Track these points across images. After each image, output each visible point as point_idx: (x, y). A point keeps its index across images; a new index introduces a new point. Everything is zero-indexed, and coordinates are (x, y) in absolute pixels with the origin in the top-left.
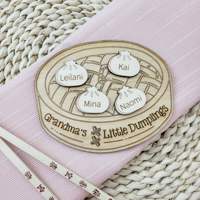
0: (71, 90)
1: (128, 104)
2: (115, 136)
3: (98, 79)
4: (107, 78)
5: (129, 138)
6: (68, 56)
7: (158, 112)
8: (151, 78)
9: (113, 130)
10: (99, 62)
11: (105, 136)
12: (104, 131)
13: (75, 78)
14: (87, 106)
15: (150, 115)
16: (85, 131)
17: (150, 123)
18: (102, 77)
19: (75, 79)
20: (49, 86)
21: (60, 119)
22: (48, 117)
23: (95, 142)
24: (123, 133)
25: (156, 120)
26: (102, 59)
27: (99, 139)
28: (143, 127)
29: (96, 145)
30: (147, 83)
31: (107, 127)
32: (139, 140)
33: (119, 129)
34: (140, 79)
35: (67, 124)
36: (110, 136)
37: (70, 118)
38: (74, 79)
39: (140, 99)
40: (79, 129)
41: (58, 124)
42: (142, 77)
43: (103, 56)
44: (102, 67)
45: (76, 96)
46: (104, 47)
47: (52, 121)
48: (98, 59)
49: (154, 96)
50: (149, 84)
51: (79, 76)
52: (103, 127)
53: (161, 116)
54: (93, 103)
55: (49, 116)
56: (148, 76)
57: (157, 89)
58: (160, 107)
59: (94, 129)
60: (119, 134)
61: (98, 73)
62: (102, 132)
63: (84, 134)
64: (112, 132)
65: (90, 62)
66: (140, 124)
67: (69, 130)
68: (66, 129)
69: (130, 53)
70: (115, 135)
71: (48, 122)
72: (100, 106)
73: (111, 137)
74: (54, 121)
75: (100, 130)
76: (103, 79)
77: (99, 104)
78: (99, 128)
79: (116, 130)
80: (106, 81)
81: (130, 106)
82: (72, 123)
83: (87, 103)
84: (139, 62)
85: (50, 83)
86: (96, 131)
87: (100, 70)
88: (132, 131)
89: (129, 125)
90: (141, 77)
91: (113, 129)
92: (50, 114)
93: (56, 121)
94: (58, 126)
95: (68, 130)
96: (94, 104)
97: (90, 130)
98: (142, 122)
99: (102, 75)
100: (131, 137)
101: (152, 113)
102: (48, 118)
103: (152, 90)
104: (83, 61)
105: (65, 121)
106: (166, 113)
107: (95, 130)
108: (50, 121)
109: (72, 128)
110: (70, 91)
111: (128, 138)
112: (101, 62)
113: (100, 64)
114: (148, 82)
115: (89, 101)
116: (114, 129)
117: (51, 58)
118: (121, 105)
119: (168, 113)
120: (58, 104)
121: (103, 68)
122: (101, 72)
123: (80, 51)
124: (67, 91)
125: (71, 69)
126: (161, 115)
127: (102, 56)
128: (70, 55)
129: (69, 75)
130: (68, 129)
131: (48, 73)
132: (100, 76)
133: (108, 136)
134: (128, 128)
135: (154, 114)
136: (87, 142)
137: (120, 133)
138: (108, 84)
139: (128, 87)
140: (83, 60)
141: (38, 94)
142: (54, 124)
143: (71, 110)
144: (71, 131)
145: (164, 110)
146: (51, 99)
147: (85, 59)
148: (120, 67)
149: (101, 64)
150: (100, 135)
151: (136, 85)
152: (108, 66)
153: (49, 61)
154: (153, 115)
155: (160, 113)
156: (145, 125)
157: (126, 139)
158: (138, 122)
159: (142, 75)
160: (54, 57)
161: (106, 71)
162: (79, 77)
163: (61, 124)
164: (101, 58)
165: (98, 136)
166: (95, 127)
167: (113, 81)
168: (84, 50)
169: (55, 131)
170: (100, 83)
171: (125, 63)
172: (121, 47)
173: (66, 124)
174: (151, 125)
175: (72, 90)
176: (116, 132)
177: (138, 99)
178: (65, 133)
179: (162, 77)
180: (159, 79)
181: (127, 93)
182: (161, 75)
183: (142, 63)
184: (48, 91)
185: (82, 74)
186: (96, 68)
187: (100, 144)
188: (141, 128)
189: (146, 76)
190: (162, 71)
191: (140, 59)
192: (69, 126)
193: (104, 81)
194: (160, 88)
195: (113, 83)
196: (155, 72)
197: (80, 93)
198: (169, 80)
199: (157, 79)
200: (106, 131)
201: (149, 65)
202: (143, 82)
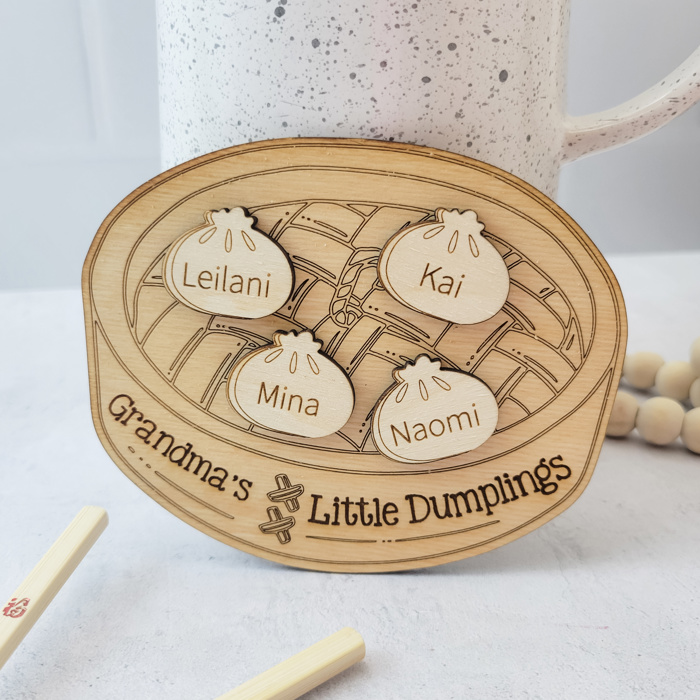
0: (218, 326)
1: (420, 428)
2: (348, 523)
3: (332, 305)
4: (365, 307)
5: (397, 541)
6: (226, 182)
7: (531, 476)
8: (542, 340)
9: (347, 503)
10: (350, 233)
11: (314, 514)
12: (316, 498)
13: (240, 285)
14: (267, 401)
15: (497, 479)
16: (246, 484)
17: (488, 505)
18: (348, 297)
19: (241, 291)
20: (137, 293)
21: (166, 423)
22: (123, 407)
23: (275, 527)
24: (382, 520)
25: (513, 500)
26: (363, 224)
27: (292, 523)
28: (459, 515)
29: (274, 537)
30: (519, 356)
31: (331, 488)
32: (433, 557)
33: (367, 503)
34: (495, 338)
35: (187, 447)
36: (332, 519)
37: (199, 429)
38: (236, 288)
39: (473, 418)
40: (225, 471)
41: (153, 439)
42: (506, 332)
43: (370, 209)
44: (357, 258)
45: (235, 350)
46: (383, 173)
47: (134, 423)
48: (348, 222)
49: (530, 415)
50: (528, 365)
51: (257, 281)
52: (313, 483)
53: (537, 490)
54: (292, 397)
55: (125, 402)
56: (532, 331)
57: (552, 388)
58: (543, 460)
59: (278, 483)
60: (367, 520)
61: (338, 278)
62: (305, 501)
63: (242, 494)
64: (342, 508)
65: (311, 224)
66: (451, 501)
67: (190, 468)
68: (179, 462)
69: (481, 227)
70: (351, 520)
71: (118, 423)
72: (315, 414)
73: (336, 523)
74: (141, 424)
75: (301, 492)
76: (349, 309)
77: (314, 403)
78: (299, 486)
79: (357, 504)
80: (360, 318)
81: (426, 436)
82: (204, 447)
83: (269, 392)
84: (509, 268)
85: (142, 280)
86: (287, 492)
87: (348, 267)
88: (414, 521)
89: (410, 498)
90: (504, 328)
91: (347, 499)
92: (130, 399)
93: (149, 427)
94: (155, 447)
95: (187, 469)
96: (295, 402)
97: (264, 485)
98: (460, 499)
99: (351, 292)
100: (405, 540)
101: (506, 475)
102: (122, 410)
103: (531, 390)
104: (286, 219)
105: (183, 434)
106: (560, 483)
107: (282, 486)
108: (128, 422)
109: (201, 463)
110: (213, 326)
111: (393, 539)
112: (355, 235)
113: (351, 241)
114: (525, 356)
115: (277, 387)
116: (350, 500)
117: (158, 180)
118: (393, 427)
119: (564, 487)
120: (164, 368)
121: (357, 263)
122: (348, 278)
123: (279, 170)
124: (204, 326)
125: (228, 246)
126: (540, 487)
127: (367, 210)
128: (237, 178)
129: (218, 268)
130: (189, 464)
131: (141, 237)
132: (342, 293)
133: (324, 519)
134: (404, 507)
135: (511, 478)
136: (251, 517)
137: (370, 516)
138: (365, 329)
139: (437, 364)
140: (287, 213)
141: (94, 313)
142: (141, 437)
143: (207, 400)
144: (196, 472)
145: (555, 472)
146: (140, 344)
147: (293, 209)
148: (425, 276)
149: (356, 244)
150: (298, 508)
151: (472, 358)
152: (379, 258)
153: (150, 189)
154: (508, 482)
155: (537, 481)
156: (469, 511)
157: (386, 543)
158: (446, 496)
159: (511, 321)
160: (171, 178)
161: (367, 278)
162: (255, 284)
163: (166, 442)
164: (360, 220)
165: (290, 510)
166: (285, 478)
167: (388, 324)
168: (296, 168)
169: (141, 459)
170: (336, 322)
171: (452, 266)
172: (453, 187)
173: (184, 445)
174: (490, 513)
175: (221, 324)
176: (354, 509)
177: (464, 418)
178: (177, 474)
179: (586, 349)
180: (574, 354)
181: (431, 385)
182: (587, 336)
183: (523, 273)
184: (131, 312)
185: (269, 275)
186: (331, 257)
187: (290, 539)
188: (451, 516)
189: (524, 331)
190: (594, 324)
191: (521, 255)
192: (194, 455)
193: (351, 317)
194: (564, 388)
195: (385, 330)
196: (566, 319)
197: (250, 342)
198: (612, 365)
199: (564, 351)
200: (319, 500)
201: (548, 285)
202: (504, 352)
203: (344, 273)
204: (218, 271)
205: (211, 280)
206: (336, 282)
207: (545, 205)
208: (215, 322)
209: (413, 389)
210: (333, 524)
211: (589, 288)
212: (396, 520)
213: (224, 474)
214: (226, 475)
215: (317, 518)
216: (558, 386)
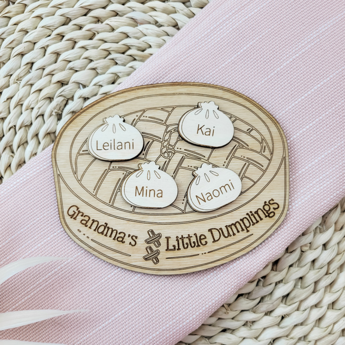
0: (113, 167)
1: (209, 195)
2: (185, 248)
3: (161, 150)
4: (176, 149)
5: (208, 252)
6: (110, 107)
7: (262, 210)
8: (252, 150)
9: (182, 238)
10: (164, 119)
11: (168, 247)
12: (168, 238)
13: (121, 146)
14: (139, 194)
15: (247, 214)
16: (134, 238)
17: (246, 228)
18: (167, 146)
19: (122, 148)
20: (76, 159)
21: (94, 215)
22: (74, 211)
23: (151, 256)
24: (200, 244)
25: (256, 223)
26: (169, 115)
27: (158, 252)
28: (234, 234)
29: (151, 261)
30: (244, 158)
31: (173, 232)
32: (227, 257)
33: (192, 237)
34: (233, 152)
35: (105, 225)
36: (177, 248)
37: (110, 215)
39: (231, 186)
40: (124, 233)
41: (89, 224)
42: (237, 149)
44: (169, 129)
45: (122, 176)
46: (174, 94)
47: (79, 218)
48: (163, 115)
49: (255, 183)
50: (249, 161)
51: (128, 143)
52: (165, 231)
53: (266, 216)
54: (150, 191)
55: (75, 209)
56: (247, 147)
57: (262, 170)
58: (265, 202)
59: (149, 235)
60: (193, 245)
61: (162, 138)
62: (163, 241)
63: (133, 243)
64: (180, 241)
65: (148, 118)
66: (229, 229)
67: (108, 235)
68: (102, 233)
69: (218, 107)
70: (186, 246)
71: (72, 219)
72: (162, 197)
73: (179, 249)
74: (83, 218)
75: (161, 237)
76: (169, 150)
77: (160, 192)
78: (159, 234)
79: (187, 238)
80: (174, 154)
81: (212, 198)
82: (113, 224)
83: (140, 190)
84: (233, 122)
85: (78, 153)
86: (154, 238)
87: (165, 133)
88: (214, 241)
89: (210, 230)
90: (235, 148)
91: (182, 236)
92: (77, 207)
93: (87, 218)
94: (90, 228)
95: (106, 235)
96: (152, 192)
97: (143, 236)
98: (233, 227)
99: (169, 143)
100: (212, 251)
101: (251, 212)
102: (73, 213)
103: (253, 172)
104: (137, 118)
105: (102, 219)
106: (276, 211)
107: (151, 236)
108: (77, 218)
109: (113, 231)
110: (111, 168)
111: (207, 252)
112: (166, 120)
113: (165, 123)
114: (247, 158)
115: (143, 187)
116: (184, 237)
117: (82, 111)
118: (197, 196)
119: (278, 212)
120: (91, 190)
121: (169, 131)
122: (166, 138)
123: (132, 99)
124: (107, 168)
125: (114, 130)
127: (170, 109)
128: (114, 105)
129: (111, 140)
130: (107, 233)
131: (76, 135)
132: (165, 144)
133: (173, 248)
134: (208, 235)
135: (253, 213)
136: (137, 256)
137: (194, 242)
138: (177, 158)
139: (211, 165)
140: (137, 116)
141: (58, 171)
142: (83, 224)
143: (112, 201)
144: (110, 236)
145: (272, 207)
146: (79, 181)
147: (139, 114)
148: (198, 130)
149: (167, 123)
150: (160, 245)
151: (225, 162)
152: (178, 127)
153: (79, 115)
154: (252, 215)
155: (265, 212)
156: (238, 232)
157: (204, 254)
158: (226, 226)
159: (238, 144)
160: (87, 109)
161: (175, 136)
162: (127, 145)
163: (95, 224)
164: (167, 114)
165: (157, 247)
166: (152, 232)
167: (187, 154)
168: (138, 98)
169: (84, 234)
170: (164, 157)
171: (208, 124)
172: (203, 95)
173: (104, 224)
174: (248, 231)
175: (115, 166)
176: (186, 241)
177: (227, 187)
178: (101, 239)
179: (271, 150)
180: (267, 153)
181: (209, 175)
182: (271, 145)
183: (238, 124)
184: (74, 167)
185: (133, 140)
186: (158, 131)
187: (158, 261)
188: (231, 236)
189: (244, 148)
190: (272, 140)
191: (236, 117)
192: (108, 228)
193: (170, 154)
194: (267, 169)
195: (186, 157)
196: (260, 140)
197: (128, 172)
198: (284, 156)
199: (263, 153)
200: (169, 239)
201: (250, 127)
202: (238, 158)
203: (164, 136)
204: (111, 142)
205: (108, 146)
206: (161, 140)
207: (240, 96)
208: (112, 165)
209: (203, 178)
210: (177, 250)
211: (266, 126)
212: (206, 242)
213: (123, 235)
214: (125, 235)
215: (170, 248)
216: (264, 168)
